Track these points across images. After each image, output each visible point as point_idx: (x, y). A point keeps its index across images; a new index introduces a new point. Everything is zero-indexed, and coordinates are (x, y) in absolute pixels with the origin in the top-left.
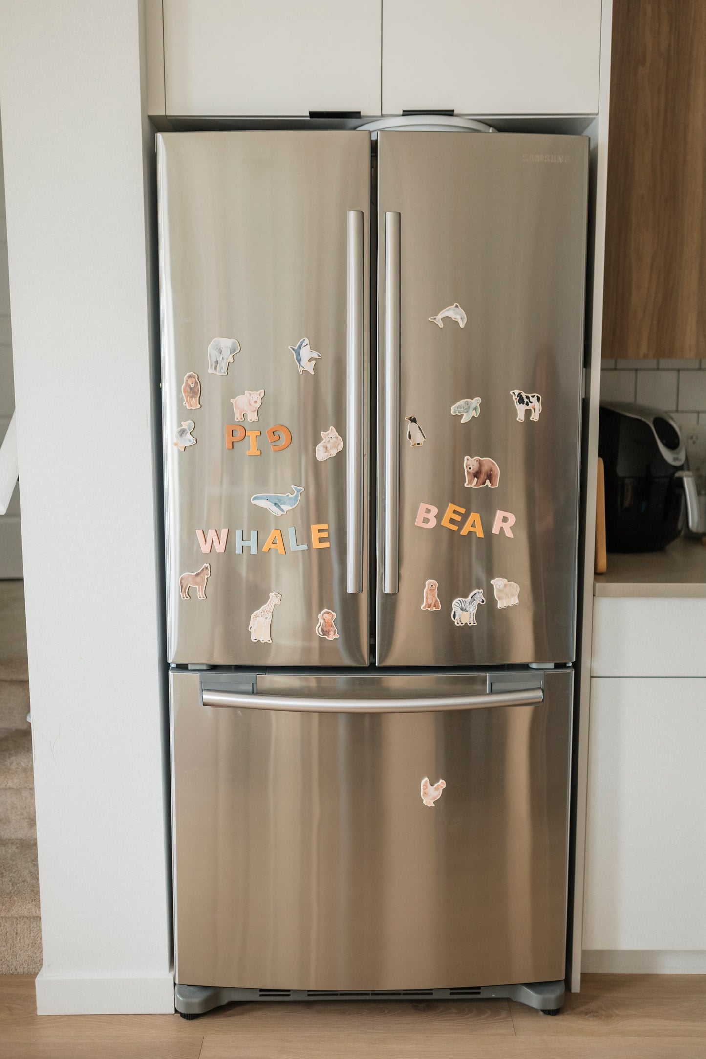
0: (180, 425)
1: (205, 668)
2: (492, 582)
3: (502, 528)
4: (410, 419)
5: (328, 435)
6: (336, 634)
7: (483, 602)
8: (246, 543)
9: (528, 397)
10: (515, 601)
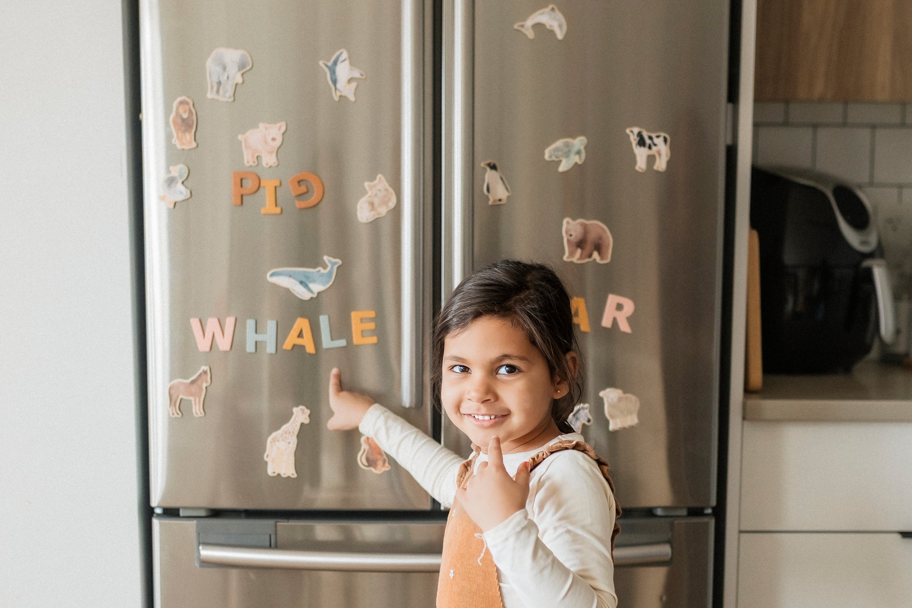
0: (169, 172)
1: (203, 513)
2: (602, 394)
3: (615, 320)
4: (489, 165)
5: (374, 186)
6: (387, 464)
7: (589, 421)
8: (260, 337)
9: (650, 138)
10: (632, 420)
